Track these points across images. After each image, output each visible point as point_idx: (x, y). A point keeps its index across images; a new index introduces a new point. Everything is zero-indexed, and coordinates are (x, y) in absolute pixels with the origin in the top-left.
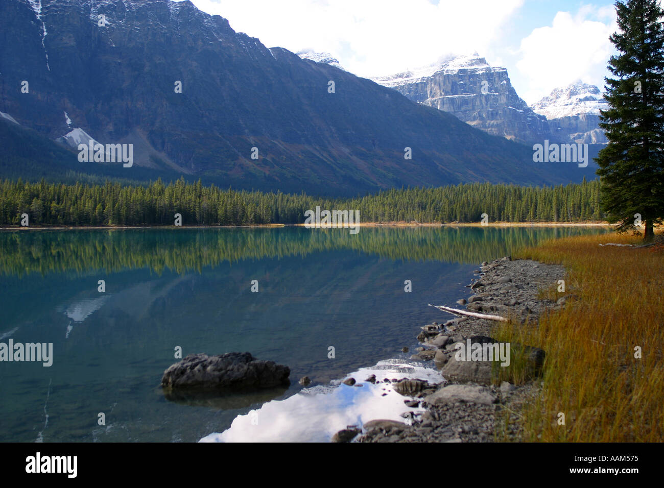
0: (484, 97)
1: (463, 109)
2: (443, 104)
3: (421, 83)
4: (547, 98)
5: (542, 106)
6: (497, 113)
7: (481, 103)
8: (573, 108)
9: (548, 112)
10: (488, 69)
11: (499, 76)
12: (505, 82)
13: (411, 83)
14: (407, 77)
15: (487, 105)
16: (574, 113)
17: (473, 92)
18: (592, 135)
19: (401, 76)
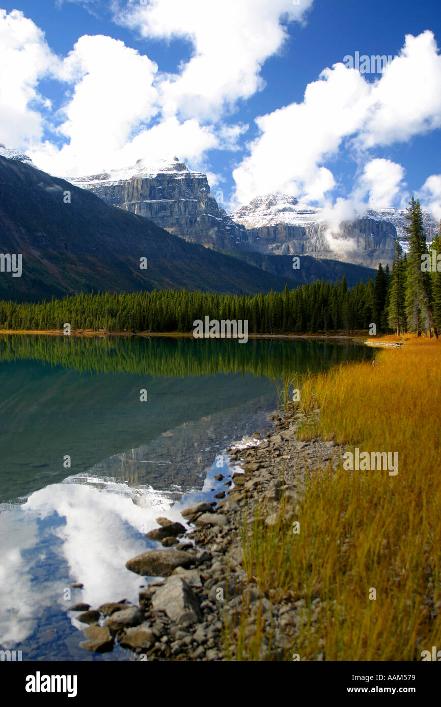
0: (182, 203)
1: (160, 215)
2: (140, 208)
3: (119, 186)
4: (246, 207)
5: (241, 215)
6: (196, 220)
7: (180, 210)
8: (272, 219)
9: (247, 221)
10: (188, 175)
11: (199, 183)
12: (205, 189)
13: (107, 185)
14: (104, 179)
15: (185, 211)
16: (273, 224)
17: (172, 198)
18: (290, 246)
19: (97, 178)
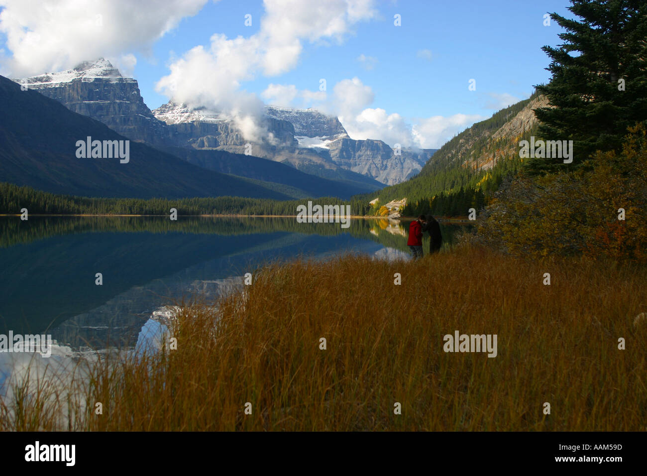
0: (117, 105)
1: (98, 114)
2: (80, 108)
3: (60, 88)
4: (166, 105)
5: (161, 113)
6: (129, 119)
7: (115, 110)
8: (189, 116)
9: (167, 118)
10: (121, 80)
11: (131, 87)
12: (136, 93)
13: (50, 87)
14: (47, 81)
15: (119, 111)
16: (190, 120)
17: (107, 99)
18: (205, 140)
19: (41, 80)
